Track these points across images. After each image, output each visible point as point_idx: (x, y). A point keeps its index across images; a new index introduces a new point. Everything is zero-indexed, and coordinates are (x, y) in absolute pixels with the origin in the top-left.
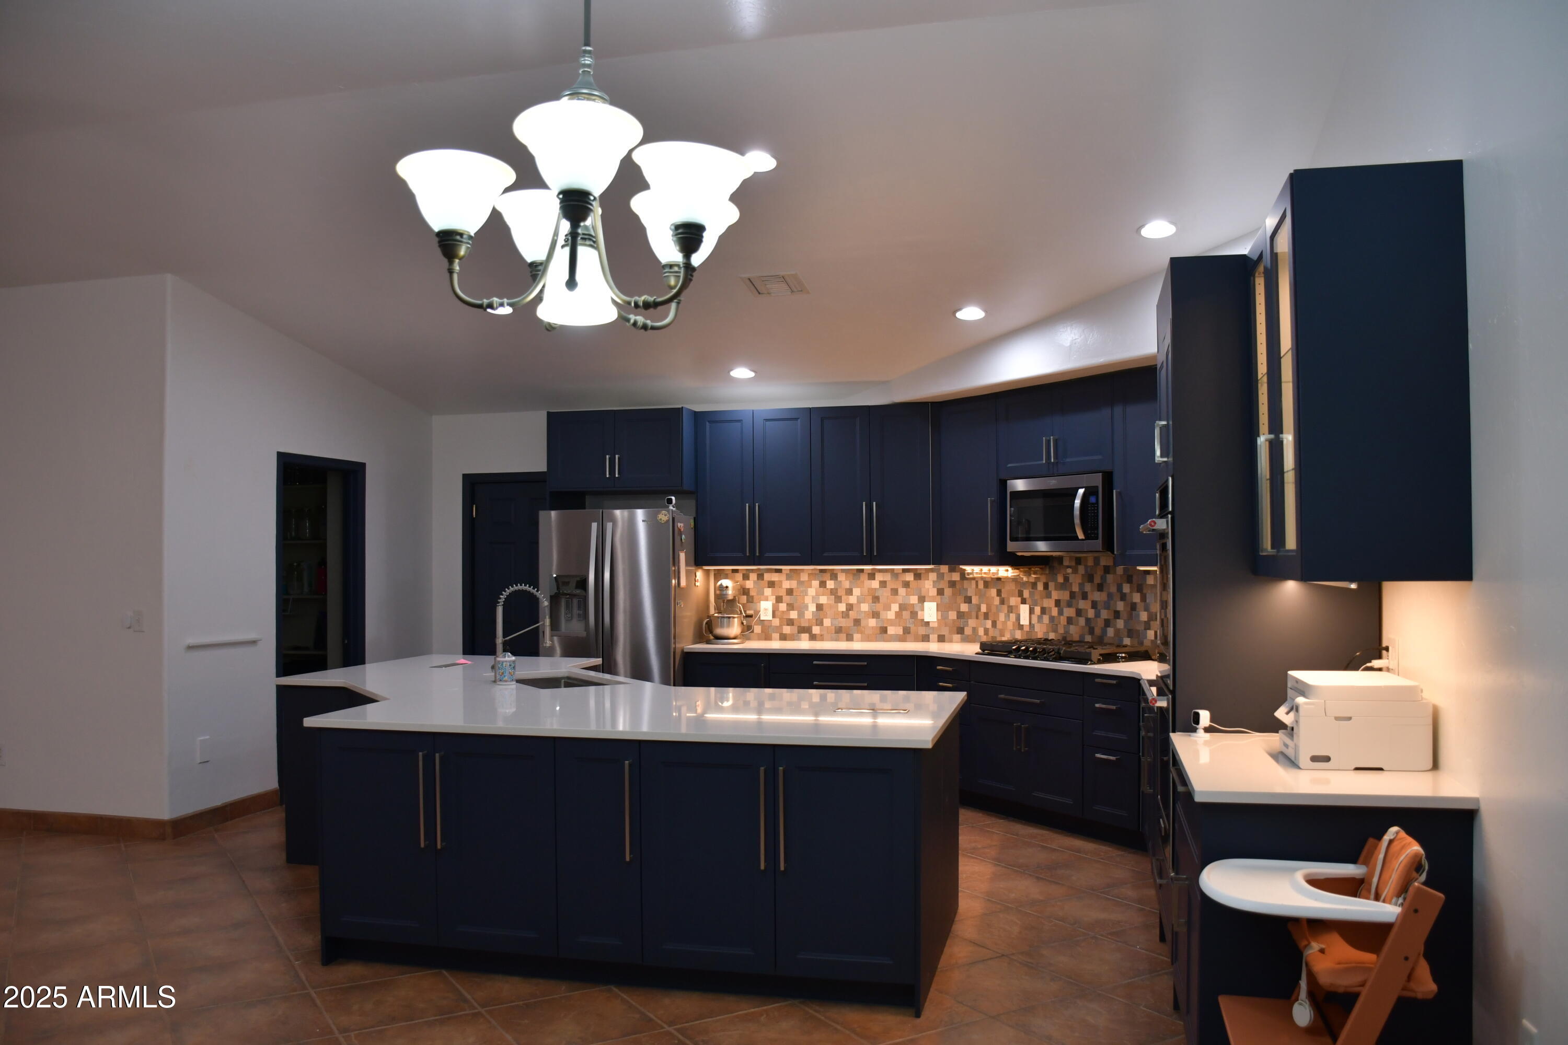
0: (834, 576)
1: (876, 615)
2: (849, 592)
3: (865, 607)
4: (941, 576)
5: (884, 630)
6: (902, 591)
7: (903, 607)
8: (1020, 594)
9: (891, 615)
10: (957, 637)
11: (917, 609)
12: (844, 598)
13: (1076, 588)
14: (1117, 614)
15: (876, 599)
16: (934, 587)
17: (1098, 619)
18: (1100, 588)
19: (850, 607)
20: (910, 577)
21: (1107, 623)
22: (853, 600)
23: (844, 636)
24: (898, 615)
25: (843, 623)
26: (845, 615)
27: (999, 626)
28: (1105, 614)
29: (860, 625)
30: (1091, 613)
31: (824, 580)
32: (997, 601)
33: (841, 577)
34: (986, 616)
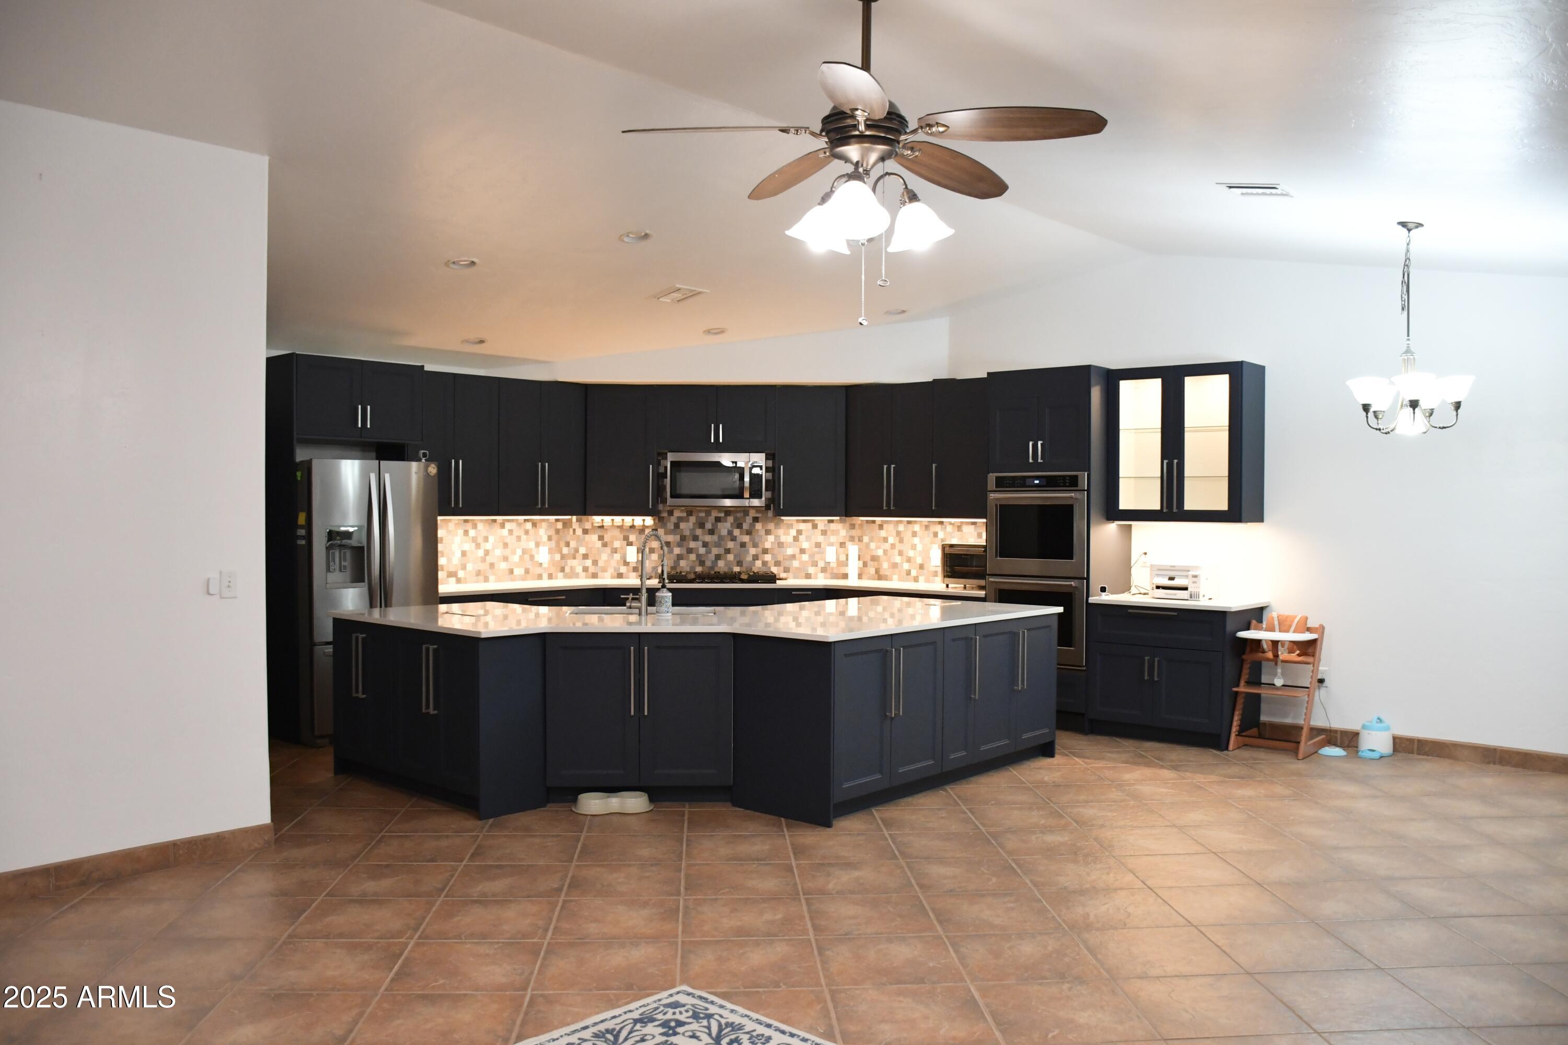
0: (475, 526)
1: (505, 559)
2: (486, 539)
3: (498, 552)
4: (550, 524)
5: (511, 571)
6: (524, 537)
7: (524, 551)
8: (626, 538)
9: (516, 558)
10: (560, 575)
11: (534, 553)
12: (482, 544)
13: (687, 533)
14: (728, 551)
15: (506, 545)
16: (546, 534)
17: (709, 555)
18: (711, 532)
19: (487, 553)
20: (529, 526)
21: (718, 557)
22: (488, 546)
23: (481, 578)
24: (521, 558)
25: (483, 567)
26: (483, 560)
27: (601, 564)
28: (715, 551)
29: (494, 568)
30: (702, 551)
31: (467, 529)
32: (599, 544)
33: (480, 526)
34: (585, 557)
